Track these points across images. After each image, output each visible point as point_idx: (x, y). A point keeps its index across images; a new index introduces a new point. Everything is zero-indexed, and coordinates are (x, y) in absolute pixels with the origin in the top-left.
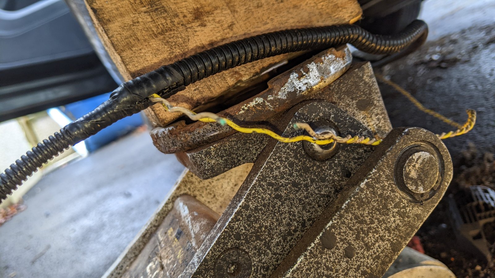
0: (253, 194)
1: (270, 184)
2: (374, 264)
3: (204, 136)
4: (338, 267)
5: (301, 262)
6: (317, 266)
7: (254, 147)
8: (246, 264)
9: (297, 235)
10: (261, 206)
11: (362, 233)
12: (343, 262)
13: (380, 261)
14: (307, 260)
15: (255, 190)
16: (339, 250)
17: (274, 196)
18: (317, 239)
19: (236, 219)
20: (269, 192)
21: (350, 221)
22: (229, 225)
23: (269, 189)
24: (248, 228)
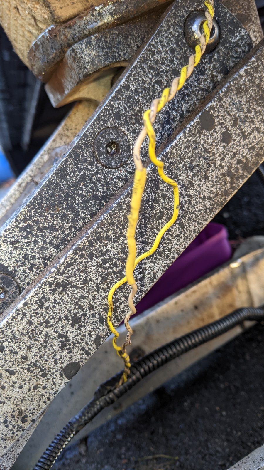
0: (134, 75)
1: (151, 68)
2: (249, 154)
3: (84, 29)
4: (215, 151)
5: (180, 139)
6: (195, 145)
7: (136, 44)
8: (125, 145)
9: (175, 125)
10: (142, 89)
11: (239, 120)
12: (220, 146)
13: (255, 153)
14: (186, 138)
15: (136, 71)
16: (217, 133)
17: (154, 81)
18: (196, 119)
19: (116, 98)
20: (150, 77)
21: (228, 106)
22: (109, 103)
23: (150, 72)
24: (128, 109)
